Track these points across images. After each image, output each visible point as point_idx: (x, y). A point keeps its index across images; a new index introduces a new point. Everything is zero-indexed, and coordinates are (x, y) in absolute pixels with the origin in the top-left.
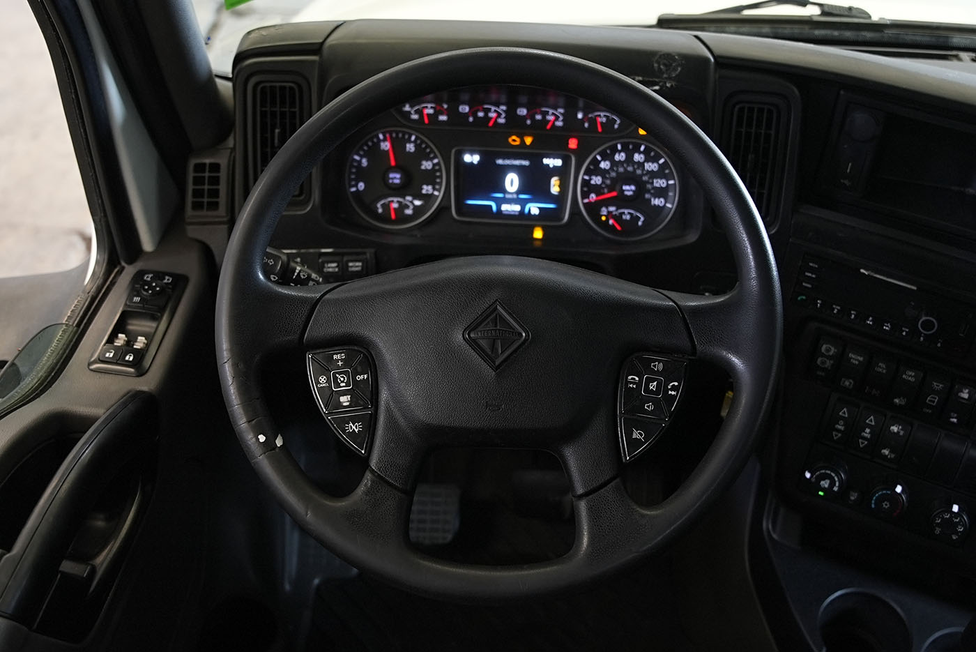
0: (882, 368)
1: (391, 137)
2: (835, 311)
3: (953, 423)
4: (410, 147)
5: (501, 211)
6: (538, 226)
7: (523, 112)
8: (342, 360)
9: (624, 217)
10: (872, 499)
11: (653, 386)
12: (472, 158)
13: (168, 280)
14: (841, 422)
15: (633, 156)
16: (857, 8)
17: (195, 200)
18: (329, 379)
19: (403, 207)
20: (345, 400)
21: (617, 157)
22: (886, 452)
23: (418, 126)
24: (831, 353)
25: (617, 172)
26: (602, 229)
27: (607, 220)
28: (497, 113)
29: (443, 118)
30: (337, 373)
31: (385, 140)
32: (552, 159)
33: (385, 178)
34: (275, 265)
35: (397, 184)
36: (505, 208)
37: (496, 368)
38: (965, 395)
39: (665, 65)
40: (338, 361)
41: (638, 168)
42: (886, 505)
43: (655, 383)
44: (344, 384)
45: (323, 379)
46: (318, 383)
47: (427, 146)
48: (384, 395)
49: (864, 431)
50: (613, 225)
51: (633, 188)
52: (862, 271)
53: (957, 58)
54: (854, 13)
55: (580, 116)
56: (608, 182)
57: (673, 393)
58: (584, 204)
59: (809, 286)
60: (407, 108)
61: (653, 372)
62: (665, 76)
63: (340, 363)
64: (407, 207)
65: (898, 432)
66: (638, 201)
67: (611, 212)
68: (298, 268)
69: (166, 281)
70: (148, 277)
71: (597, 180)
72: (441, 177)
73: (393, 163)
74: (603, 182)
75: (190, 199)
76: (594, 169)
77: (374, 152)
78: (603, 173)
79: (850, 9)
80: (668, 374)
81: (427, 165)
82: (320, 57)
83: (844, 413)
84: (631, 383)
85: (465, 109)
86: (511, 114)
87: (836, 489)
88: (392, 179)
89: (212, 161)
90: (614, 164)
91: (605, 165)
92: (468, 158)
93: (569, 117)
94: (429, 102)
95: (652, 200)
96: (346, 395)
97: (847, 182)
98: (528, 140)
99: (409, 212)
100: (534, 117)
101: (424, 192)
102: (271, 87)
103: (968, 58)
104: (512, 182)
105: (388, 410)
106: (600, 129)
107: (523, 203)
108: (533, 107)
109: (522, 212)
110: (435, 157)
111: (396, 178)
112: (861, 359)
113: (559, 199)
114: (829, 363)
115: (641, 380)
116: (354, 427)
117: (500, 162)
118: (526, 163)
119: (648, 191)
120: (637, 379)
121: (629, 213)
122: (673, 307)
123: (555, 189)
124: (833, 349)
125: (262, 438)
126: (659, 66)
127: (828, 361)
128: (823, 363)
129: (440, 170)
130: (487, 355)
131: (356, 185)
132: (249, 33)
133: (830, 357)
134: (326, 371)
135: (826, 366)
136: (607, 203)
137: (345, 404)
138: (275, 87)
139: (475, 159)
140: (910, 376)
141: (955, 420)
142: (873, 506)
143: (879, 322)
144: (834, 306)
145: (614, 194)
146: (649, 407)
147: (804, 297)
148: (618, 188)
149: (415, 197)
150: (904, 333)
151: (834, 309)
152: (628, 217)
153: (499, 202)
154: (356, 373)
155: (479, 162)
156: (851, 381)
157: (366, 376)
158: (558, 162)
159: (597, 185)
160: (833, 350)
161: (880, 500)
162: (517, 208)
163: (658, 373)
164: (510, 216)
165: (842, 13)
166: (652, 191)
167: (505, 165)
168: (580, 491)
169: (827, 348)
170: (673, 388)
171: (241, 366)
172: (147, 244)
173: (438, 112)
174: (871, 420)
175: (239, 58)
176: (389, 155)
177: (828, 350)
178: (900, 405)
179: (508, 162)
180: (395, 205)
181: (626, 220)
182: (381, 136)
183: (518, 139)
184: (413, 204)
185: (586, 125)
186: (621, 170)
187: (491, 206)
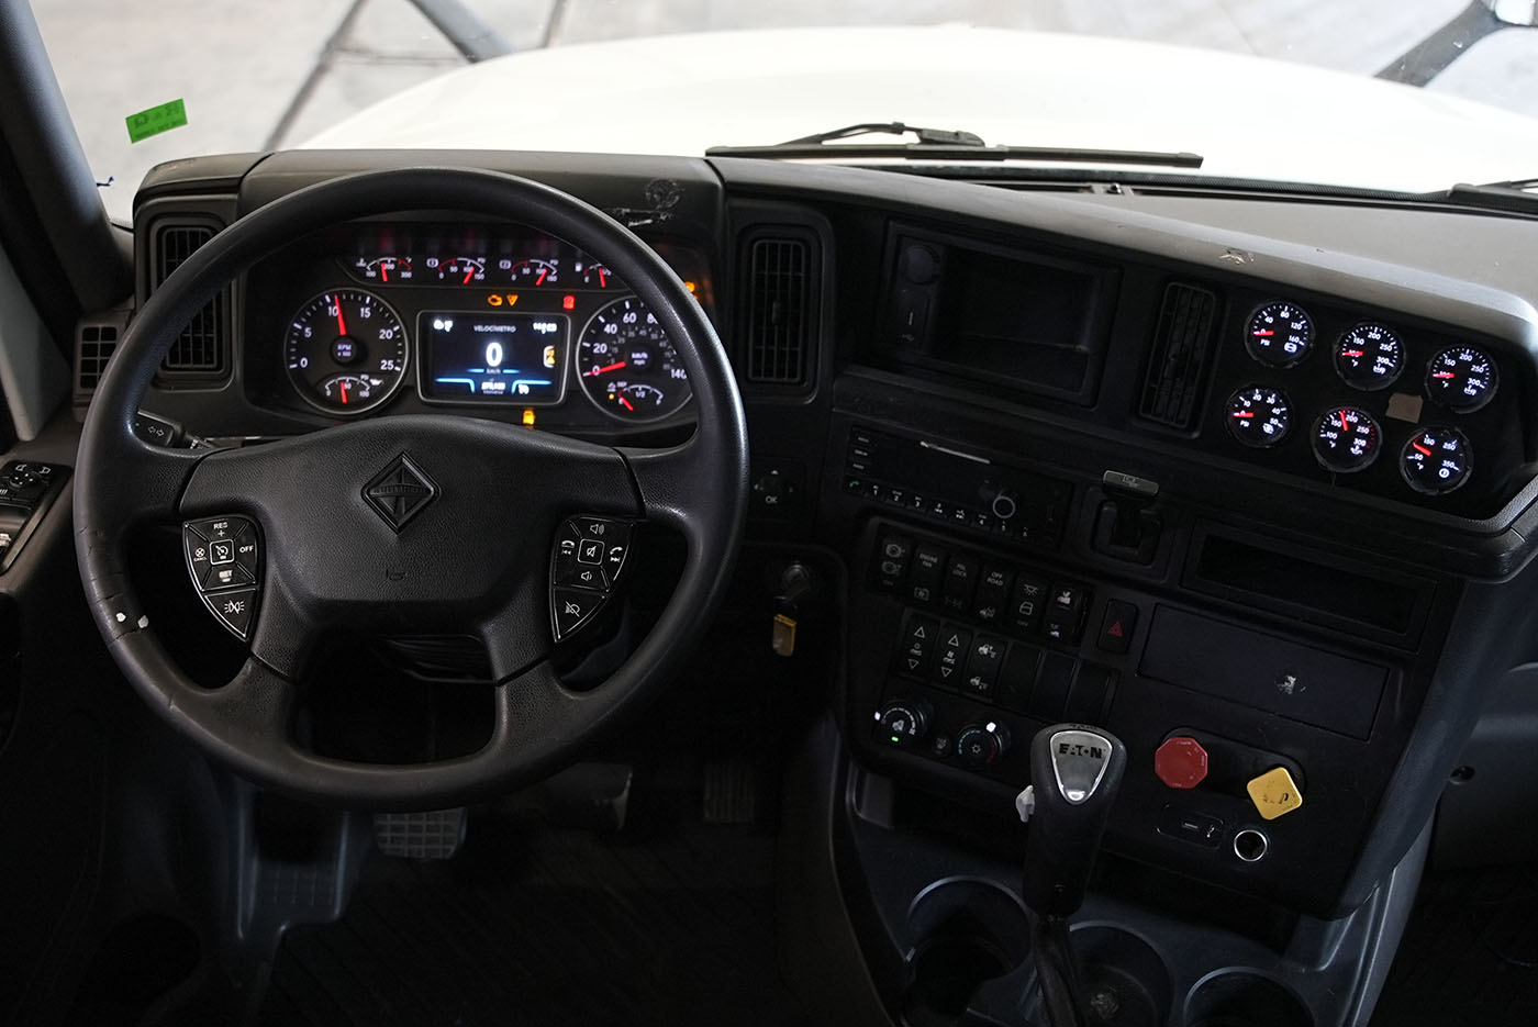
0: (961, 570)
1: (340, 298)
2: (896, 499)
3: (1054, 637)
4: (366, 312)
5: (482, 390)
6: (529, 408)
7: (506, 264)
8: (223, 530)
9: (638, 394)
10: (958, 743)
11: (591, 551)
12: (443, 325)
13: (45, 470)
14: (918, 645)
15: (647, 317)
16: (967, 133)
17: (84, 374)
18: (207, 551)
19: (357, 387)
20: (225, 575)
21: (626, 319)
22: (976, 681)
23: (376, 285)
24: (898, 555)
25: (626, 336)
26: (610, 410)
27: (616, 399)
28: (474, 268)
29: (406, 275)
30: (217, 544)
31: (333, 304)
32: (544, 324)
33: (332, 350)
34: (166, 435)
35: (347, 357)
36: (486, 386)
37: (398, 531)
38: (1066, 600)
39: (659, 193)
40: (218, 530)
41: (653, 331)
42: (976, 749)
43: (594, 548)
44: (224, 557)
45: (200, 552)
46: (194, 556)
47: (386, 310)
48: (272, 569)
49: (946, 656)
50: (624, 405)
51: (645, 355)
52: (923, 443)
53: (1089, 189)
54: (962, 139)
55: (578, 268)
56: (616, 350)
57: (616, 560)
58: (584, 379)
59: (861, 467)
60: (362, 263)
61: (592, 535)
62: (659, 206)
63: (221, 533)
64: (364, 388)
65: (989, 654)
66: (652, 372)
67: (621, 388)
68: (195, 441)
69: (43, 472)
70: (18, 468)
71: (601, 348)
72: (402, 348)
73: (343, 332)
74: (608, 351)
75: (78, 374)
76: (597, 334)
77: (320, 320)
78: (608, 339)
79: (957, 134)
80: (610, 538)
81: (386, 334)
82: (240, 195)
83: (920, 633)
84: (565, 549)
85: (434, 263)
86: (491, 267)
87: (912, 732)
88: (341, 351)
89: (106, 325)
90: (622, 327)
91: (610, 329)
92: (438, 325)
93: (565, 270)
94: (389, 256)
95: (673, 371)
96: (226, 570)
97: (909, 337)
98: (513, 300)
99: (365, 394)
100: (521, 271)
101: (383, 368)
102: (179, 232)
103: (1102, 190)
104: (494, 353)
105: (276, 586)
106: (603, 285)
107: (509, 380)
108: (519, 258)
109: (507, 392)
110: (396, 323)
111: (345, 350)
112: (935, 560)
113: (554, 374)
114: (896, 568)
115: (577, 545)
116: (234, 607)
117: (479, 328)
118: (512, 329)
119: (667, 360)
120: (573, 544)
121: (643, 389)
122: (619, 461)
123: (549, 362)
124: (899, 549)
125: (121, 617)
126: (652, 196)
127: (895, 566)
128: (890, 568)
129: (401, 340)
130: (388, 514)
131: (298, 362)
132: (155, 168)
133: (896, 561)
134: (203, 544)
135: (893, 572)
136: (615, 376)
137: (224, 581)
138: (185, 232)
139: (448, 325)
140: (996, 579)
141: (1057, 634)
142: (960, 751)
143: (950, 511)
144: (894, 492)
145: (622, 364)
146: (586, 576)
147: (857, 483)
148: (626, 356)
149: (372, 376)
150: (982, 522)
151: (894, 496)
152: (643, 394)
153: (479, 379)
154: (239, 544)
155: (451, 329)
156: (926, 590)
157: (251, 548)
158: (552, 327)
159: (600, 354)
160: (900, 551)
161: (968, 745)
162: (501, 386)
163: (598, 536)
164: (493, 396)
165: (947, 140)
166: (672, 361)
167: (485, 332)
168: (500, 675)
169: (893, 549)
170: (617, 554)
171: (101, 535)
172: (24, 431)
173: (400, 268)
174: (954, 641)
175: (141, 198)
176: (337, 322)
177: (893, 552)
178: (989, 618)
179: (488, 328)
180: (348, 386)
181: (640, 398)
182: (328, 299)
183: (499, 299)
184: (370, 384)
185: (587, 279)
186: (632, 334)
187: (468, 384)
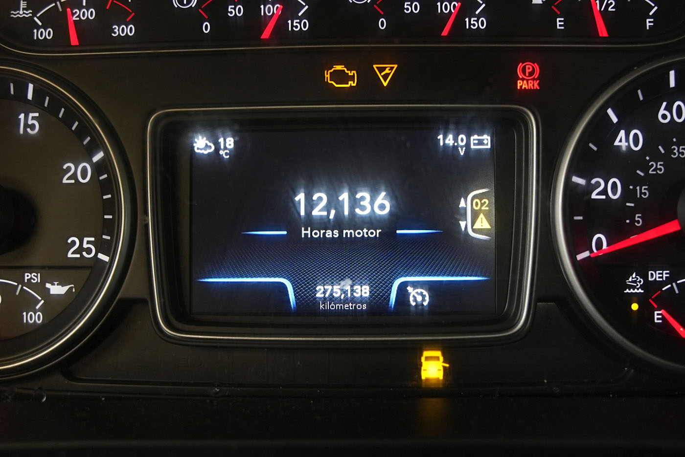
4: (28, 122)
5: (315, 302)
6: (432, 345)
12: (212, 144)
19: (16, 302)
23: (51, 58)
25: (667, 159)
29: (124, 30)
36: (326, 291)
56: (643, 191)
60: (21, 10)
64: (29, 304)
67: (657, 285)
72: (115, 206)
74: (627, 195)
76: (599, 155)
78: (625, 165)
81: (76, 172)
90: (657, 135)
91: (629, 139)
92: (201, 144)
99: (34, 318)
100: (398, 7)
106: (603, 32)
109: (378, 302)
110: (97, 145)
113: (496, 256)
129: (111, 186)
136: (642, 259)
149: (49, 274)
153: (306, 275)
159: (609, 202)
162: (363, 290)
173: (109, 14)
184: (45, 293)
185: (559, 23)
187: (283, 287)
